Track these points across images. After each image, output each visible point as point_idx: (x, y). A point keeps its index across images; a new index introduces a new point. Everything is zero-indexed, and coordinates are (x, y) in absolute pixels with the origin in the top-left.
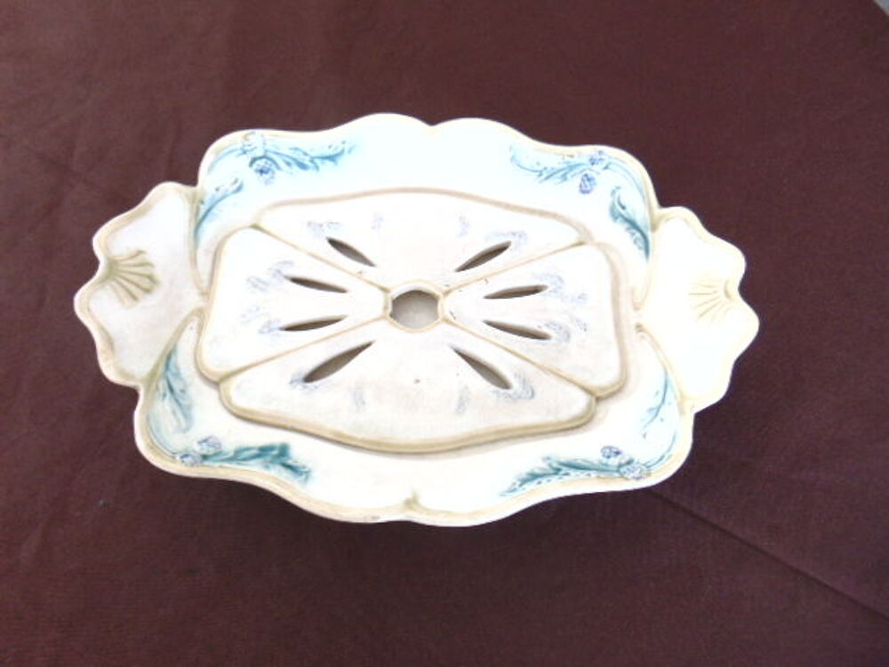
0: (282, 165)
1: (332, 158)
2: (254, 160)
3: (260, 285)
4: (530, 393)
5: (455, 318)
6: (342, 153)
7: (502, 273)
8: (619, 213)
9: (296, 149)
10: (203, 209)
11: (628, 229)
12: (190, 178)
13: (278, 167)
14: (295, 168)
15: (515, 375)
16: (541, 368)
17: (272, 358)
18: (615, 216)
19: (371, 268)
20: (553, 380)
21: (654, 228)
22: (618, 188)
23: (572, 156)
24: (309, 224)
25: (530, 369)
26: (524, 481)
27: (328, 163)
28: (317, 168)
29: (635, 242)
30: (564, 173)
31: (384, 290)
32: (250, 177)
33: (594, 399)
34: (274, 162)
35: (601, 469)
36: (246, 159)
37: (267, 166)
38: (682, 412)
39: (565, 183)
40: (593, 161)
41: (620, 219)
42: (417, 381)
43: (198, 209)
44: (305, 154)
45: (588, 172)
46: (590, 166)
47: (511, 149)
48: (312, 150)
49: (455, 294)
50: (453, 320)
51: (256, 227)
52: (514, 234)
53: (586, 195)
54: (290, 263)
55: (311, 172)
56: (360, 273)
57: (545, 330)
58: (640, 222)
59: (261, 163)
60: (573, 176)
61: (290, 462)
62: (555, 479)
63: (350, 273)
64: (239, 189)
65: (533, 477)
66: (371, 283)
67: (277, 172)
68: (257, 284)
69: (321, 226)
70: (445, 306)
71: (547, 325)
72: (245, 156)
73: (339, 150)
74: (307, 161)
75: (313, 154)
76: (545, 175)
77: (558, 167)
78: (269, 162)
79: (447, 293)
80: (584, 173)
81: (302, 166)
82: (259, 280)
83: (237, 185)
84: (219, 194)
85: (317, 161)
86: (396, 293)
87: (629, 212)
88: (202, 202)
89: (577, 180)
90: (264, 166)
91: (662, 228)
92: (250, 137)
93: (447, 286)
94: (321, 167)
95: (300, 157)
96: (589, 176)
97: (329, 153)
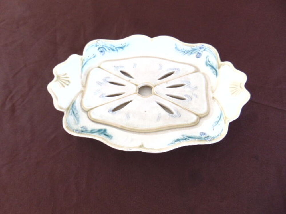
0: (107, 49)
1: (122, 48)
2: (99, 48)
3: (100, 84)
4: (179, 115)
5: (157, 93)
7: (172, 80)
8: (208, 64)
9: (111, 45)
10: (84, 62)
11: (211, 69)
12: (81, 53)
13: (106, 50)
14: (111, 51)
15: (175, 110)
16: (183, 108)
17: (103, 104)
18: (207, 65)
19: (132, 79)
20: (186, 112)
21: (219, 68)
22: (208, 56)
23: (194, 47)
24: (115, 66)
25: (179, 108)
26: (175, 141)
27: (121, 49)
28: (117, 51)
29: (213, 72)
30: (191, 52)
31: (136, 85)
32: (98, 53)
33: (199, 118)
34: (105, 49)
35: (199, 138)
36: (97, 48)
37: (103, 50)
38: (225, 122)
39: (192, 55)
40: (201, 48)
41: (208, 66)
42: (145, 111)
43: (83, 62)
44: (114, 47)
45: (199, 51)
46: (200, 49)
47: (175, 44)
48: (116, 45)
49: (157, 87)
50: (156, 94)
51: (99, 67)
52: (176, 69)
53: (198, 59)
54: (109, 78)
55: (116, 52)
56: (129, 80)
57: (184, 97)
58: (214, 66)
59: (101, 49)
60: (194, 53)
61: (107, 134)
62: (185, 141)
63: (126, 80)
64: (94, 57)
65: (178, 140)
66: (133, 83)
67: (106, 52)
68: (99, 83)
69: (118, 67)
70: (154, 90)
71: (185, 96)
72: (96, 47)
73: (124, 45)
74: (114, 48)
75: (116, 46)
76: (186, 52)
77: (190, 50)
78: (104, 49)
79: (155, 86)
80: (198, 52)
81: (113, 50)
82: (100, 82)
83: (94, 56)
84: (89, 58)
85: (117, 49)
86: (140, 86)
87: (211, 63)
88: (84, 60)
89: (196, 54)
90: (102, 50)
91: (222, 68)
92: (98, 41)
93: (155, 84)
94: (119, 50)
95: (112, 47)
96: (199, 53)
97: (121, 46)
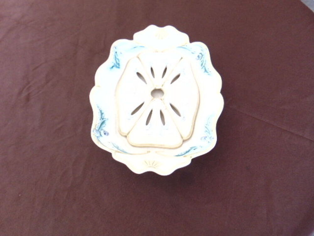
0: (201, 60)
1: (206, 71)
2: (201, 53)
5: (153, 101)
6: (207, 72)
8: (193, 148)
9: (206, 62)
10: (185, 47)
11: (186, 151)
12: (191, 41)
13: (200, 59)
14: (201, 63)
16: (136, 122)
21: (185, 157)
28: (202, 68)
29: (181, 153)
30: (207, 131)
32: (197, 54)
33: (126, 135)
34: (202, 58)
35: (100, 128)
39: (204, 132)
41: (190, 149)
43: (184, 45)
46: (209, 137)
48: (206, 65)
51: (182, 58)
52: (184, 117)
58: (188, 153)
60: (206, 134)
65: (102, 113)
67: (199, 60)
72: (201, 51)
73: (208, 71)
76: (206, 126)
78: (201, 57)
80: (207, 136)
81: (202, 65)
83: (194, 53)
84: (190, 49)
85: (204, 67)
91: (185, 159)
92: (206, 50)
93: (164, 99)
94: (203, 69)
95: (204, 64)
96: (206, 138)
97: (207, 70)
